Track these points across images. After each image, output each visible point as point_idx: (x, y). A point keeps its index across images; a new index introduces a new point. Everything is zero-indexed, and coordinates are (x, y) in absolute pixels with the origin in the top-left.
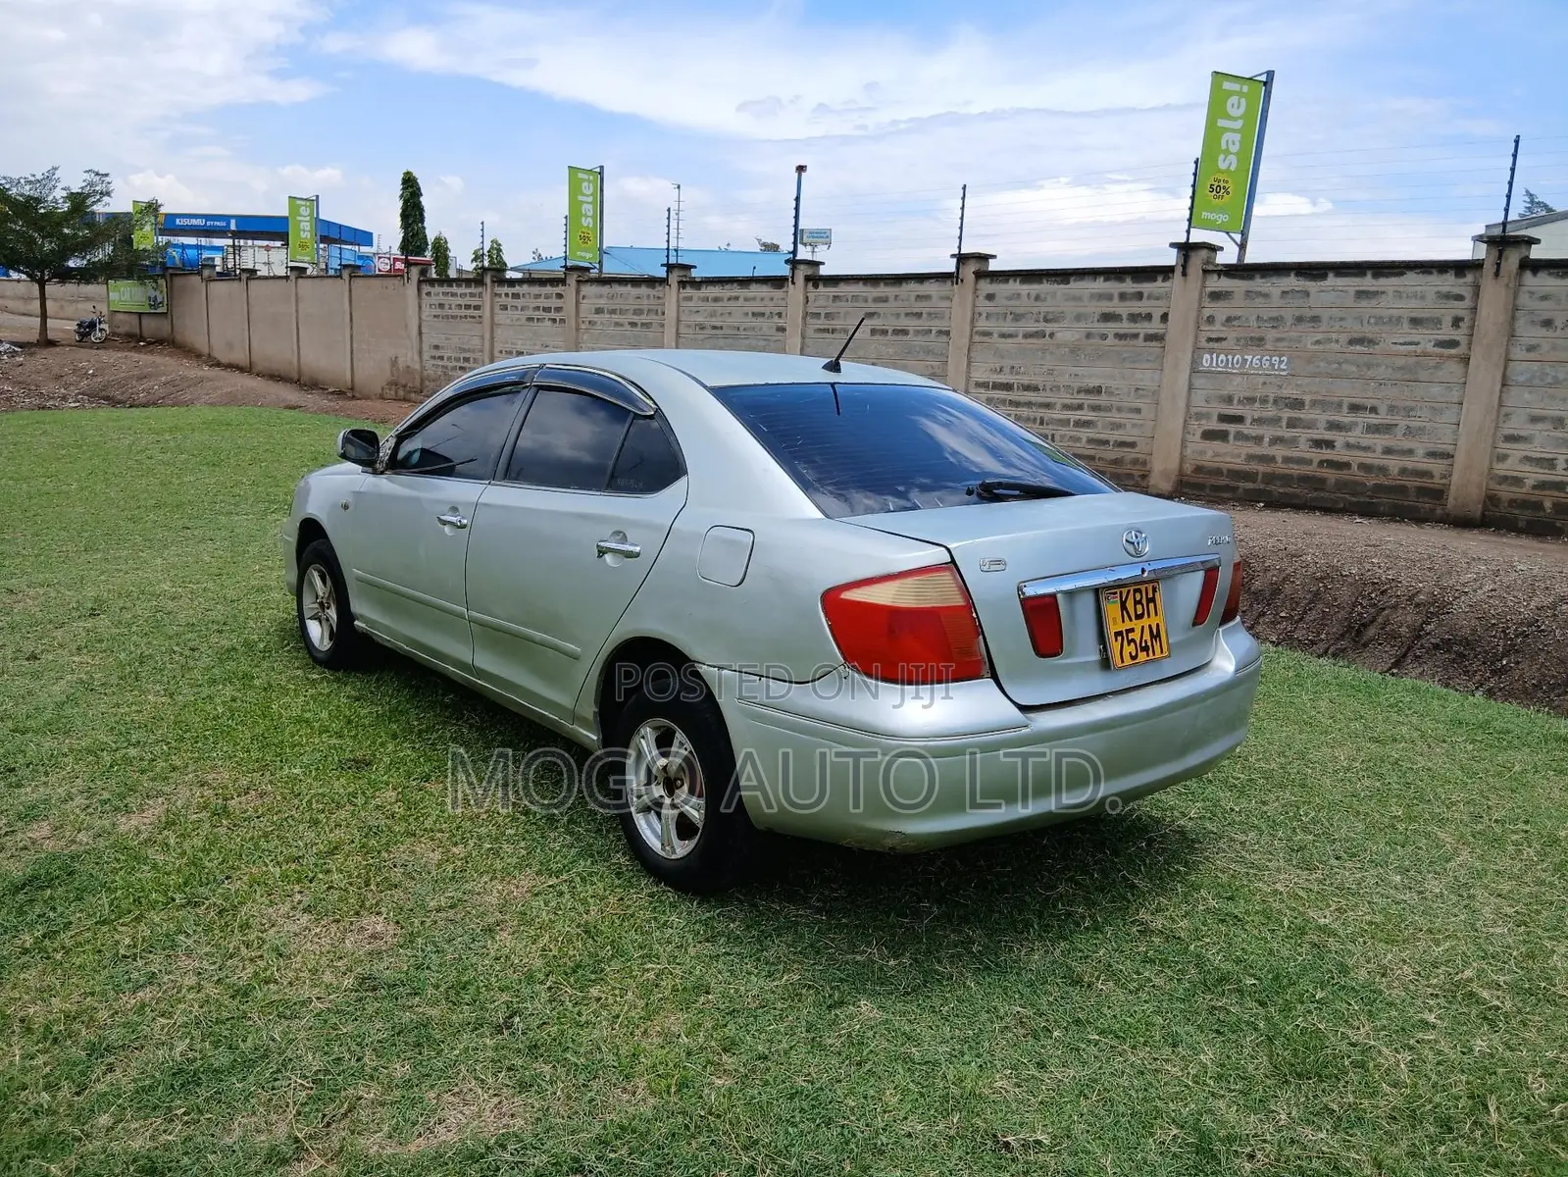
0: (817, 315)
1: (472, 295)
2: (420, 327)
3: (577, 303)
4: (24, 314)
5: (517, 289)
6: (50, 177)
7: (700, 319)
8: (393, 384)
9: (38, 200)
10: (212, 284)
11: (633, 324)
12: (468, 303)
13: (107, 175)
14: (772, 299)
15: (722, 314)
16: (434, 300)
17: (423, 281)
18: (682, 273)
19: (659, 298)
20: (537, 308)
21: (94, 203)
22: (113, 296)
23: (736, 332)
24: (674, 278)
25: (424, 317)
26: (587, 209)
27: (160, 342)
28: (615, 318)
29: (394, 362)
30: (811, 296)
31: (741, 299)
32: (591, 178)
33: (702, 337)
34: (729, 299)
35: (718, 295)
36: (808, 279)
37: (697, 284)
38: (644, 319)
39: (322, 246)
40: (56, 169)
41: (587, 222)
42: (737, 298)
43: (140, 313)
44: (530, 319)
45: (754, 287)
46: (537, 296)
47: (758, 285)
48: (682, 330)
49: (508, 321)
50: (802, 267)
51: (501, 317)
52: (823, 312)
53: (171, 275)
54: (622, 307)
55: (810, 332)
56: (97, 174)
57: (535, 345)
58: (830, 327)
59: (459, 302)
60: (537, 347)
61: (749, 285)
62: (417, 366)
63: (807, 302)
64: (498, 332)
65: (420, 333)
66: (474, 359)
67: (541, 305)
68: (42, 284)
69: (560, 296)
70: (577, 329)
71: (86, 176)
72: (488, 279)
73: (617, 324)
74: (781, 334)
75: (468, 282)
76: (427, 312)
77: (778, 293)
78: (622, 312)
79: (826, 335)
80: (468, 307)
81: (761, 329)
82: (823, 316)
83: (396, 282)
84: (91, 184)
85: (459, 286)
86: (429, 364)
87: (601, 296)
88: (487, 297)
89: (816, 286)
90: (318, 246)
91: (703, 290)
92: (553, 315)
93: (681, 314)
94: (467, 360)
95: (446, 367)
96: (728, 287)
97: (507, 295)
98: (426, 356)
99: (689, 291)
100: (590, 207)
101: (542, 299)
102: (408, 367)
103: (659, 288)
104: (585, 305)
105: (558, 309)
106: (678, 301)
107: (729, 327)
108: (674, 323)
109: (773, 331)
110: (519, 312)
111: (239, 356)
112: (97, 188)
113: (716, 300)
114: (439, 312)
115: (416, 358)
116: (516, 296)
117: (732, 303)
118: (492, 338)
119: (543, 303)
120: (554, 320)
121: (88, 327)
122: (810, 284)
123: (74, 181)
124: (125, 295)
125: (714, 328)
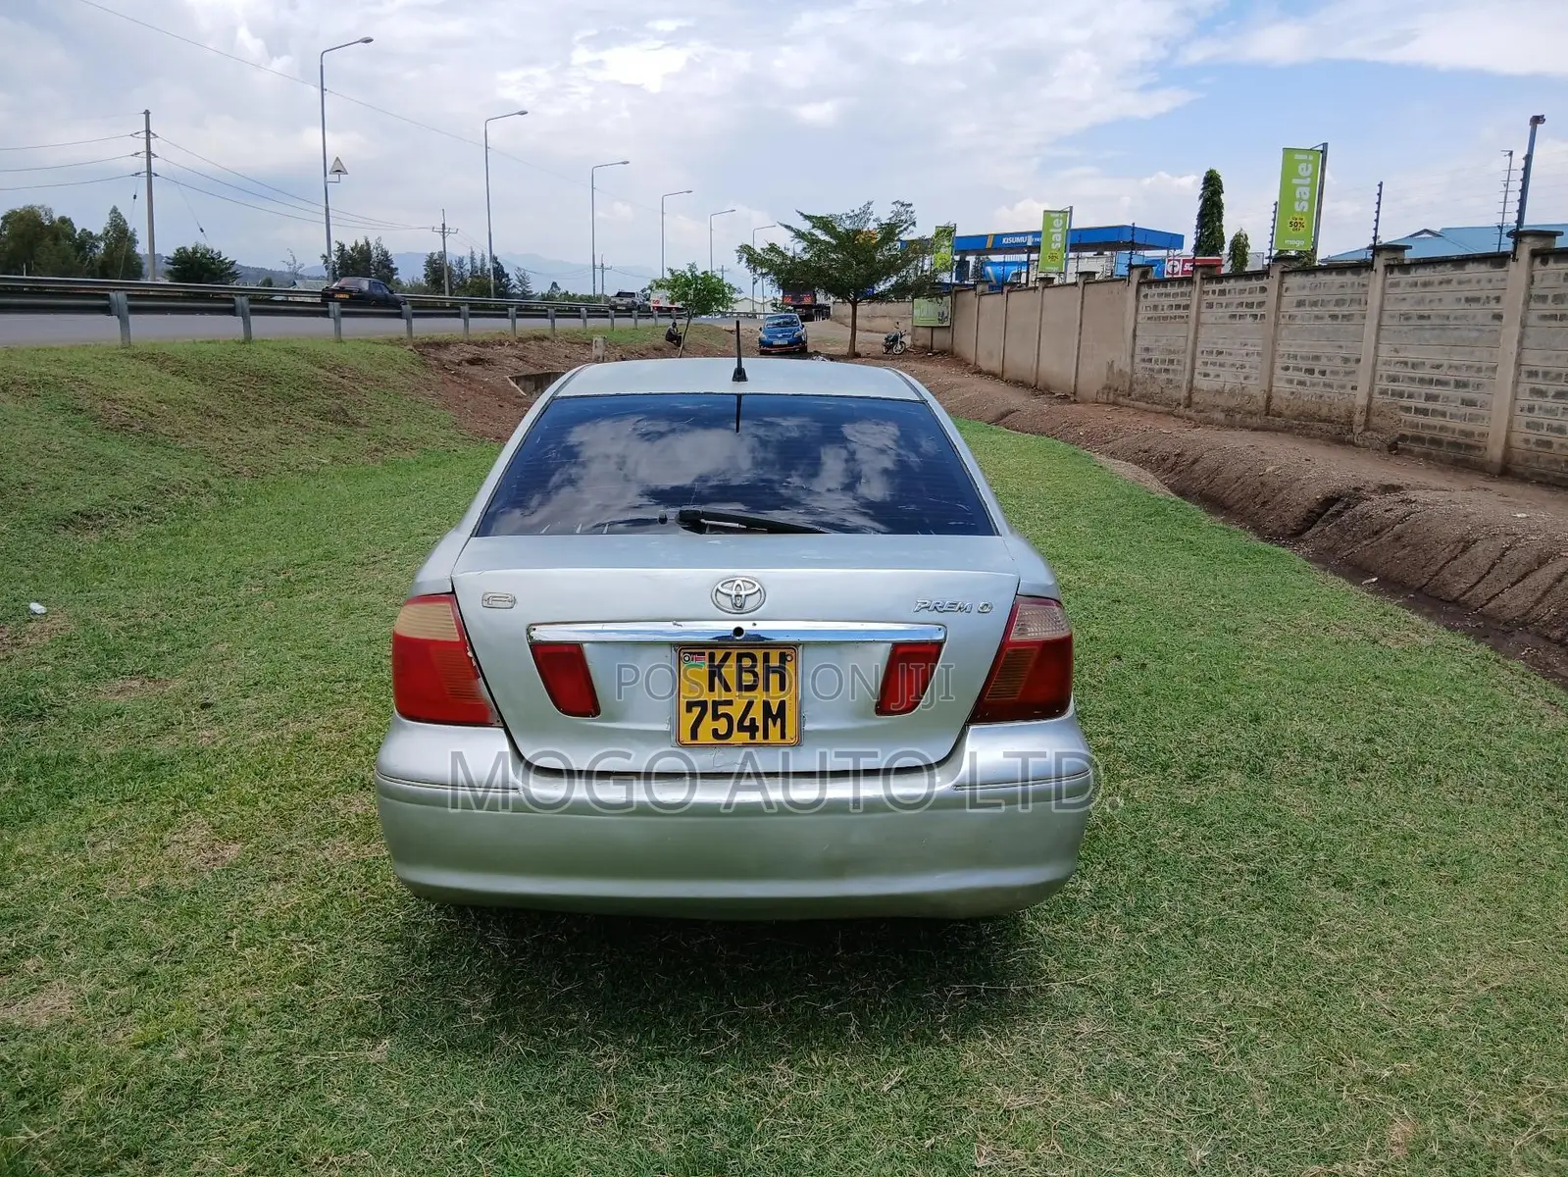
0: (1543, 298)
1: (1183, 294)
2: (1135, 330)
3: (1280, 296)
4: (868, 331)
5: (1225, 285)
6: (866, 211)
7: (1404, 307)
8: (1108, 388)
9: (858, 232)
10: (983, 298)
11: (1334, 317)
12: (1179, 303)
13: (910, 205)
14: (1490, 281)
15: (1431, 301)
16: (1150, 301)
17: (1143, 283)
18: (1393, 255)
19: (1364, 285)
20: (1241, 304)
21: (901, 232)
22: (916, 312)
23: (1446, 322)
24: (1380, 263)
25: (1139, 320)
26: (1303, 192)
27: (942, 352)
28: (1316, 311)
29: (1111, 366)
30: (1538, 275)
31: (1454, 283)
32: (1311, 158)
33: (1405, 329)
34: (1441, 283)
35: (1427, 279)
36: (1534, 254)
37: (1405, 268)
38: (1344, 310)
39: (1071, 255)
40: (869, 203)
41: (1302, 207)
42: (1449, 282)
43: (932, 327)
44: (1233, 316)
45: (1471, 267)
46: (1242, 291)
47: (1475, 265)
48: (1386, 321)
49: (1213, 320)
50: (1528, 240)
51: (1207, 316)
52: (1550, 294)
53: (957, 292)
54: (1324, 297)
55: (1533, 318)
56: (903, 205)
57: (1234, 344)
58: (1558, 313)
59: (1171, 303)
60: (1236, 347)
61: (1465, 265)
62: (1128, 370)
63: (1532, 282)
64: (1202, 331)
65: (1135, 336)
66: (1178, 361)
67: (1245, 301)
68: (854, 305)
69: (1263, 290)
70: (1276, 324)
71: (894, 208)
72: (1198, 277)
73: (1317, 317)
74: (1496, 322)
75: (1180, 281)
76: (1143, 313)
77: (1498, 273)
78: (1323, 303)
79: (1553, 323)
80: (1178, 307)
81: (1474, 317)
82: (1550, 298)
83: (1120, 286)
84: (897, 214)
85: (1172, 285)
86: (1140, 366)
87: (1304, 288)
88: (1195, 296)
89: (1545, 262)
90: (1067, 255)
91: (1413, 273)
92: (1255, 310)
93: (1386, 302)
94: (1171, 362)
95: (1152, 370)
96: (1440, 268)
97: (1214, 292)
98: (1137, 359)
99: (1397, 275)
100: (1307, 190)
101: (1246, 295)
102: (1121, 370)
103: (1364, 275)
104: (1289, 299)
105: (1261, 304)
106: (1383, 289)
107: (1439, 316)
108: (1376, 311)
109: (1489, 320)
110: (1223, 309)
111: (994, 365)
112: (903, 218)
113: (1425, 284)
114: (1152, 313)
115: (1129, 360)
116: (1222, 292)
117: (1444, 287)
118: (1196, 338)
119: (1247, 298)
120: (1255, 316)
121: (892, 341)
122: (1538, 261)
123: (883, 213)
124: (924, 310)
125: (1421, 317)
